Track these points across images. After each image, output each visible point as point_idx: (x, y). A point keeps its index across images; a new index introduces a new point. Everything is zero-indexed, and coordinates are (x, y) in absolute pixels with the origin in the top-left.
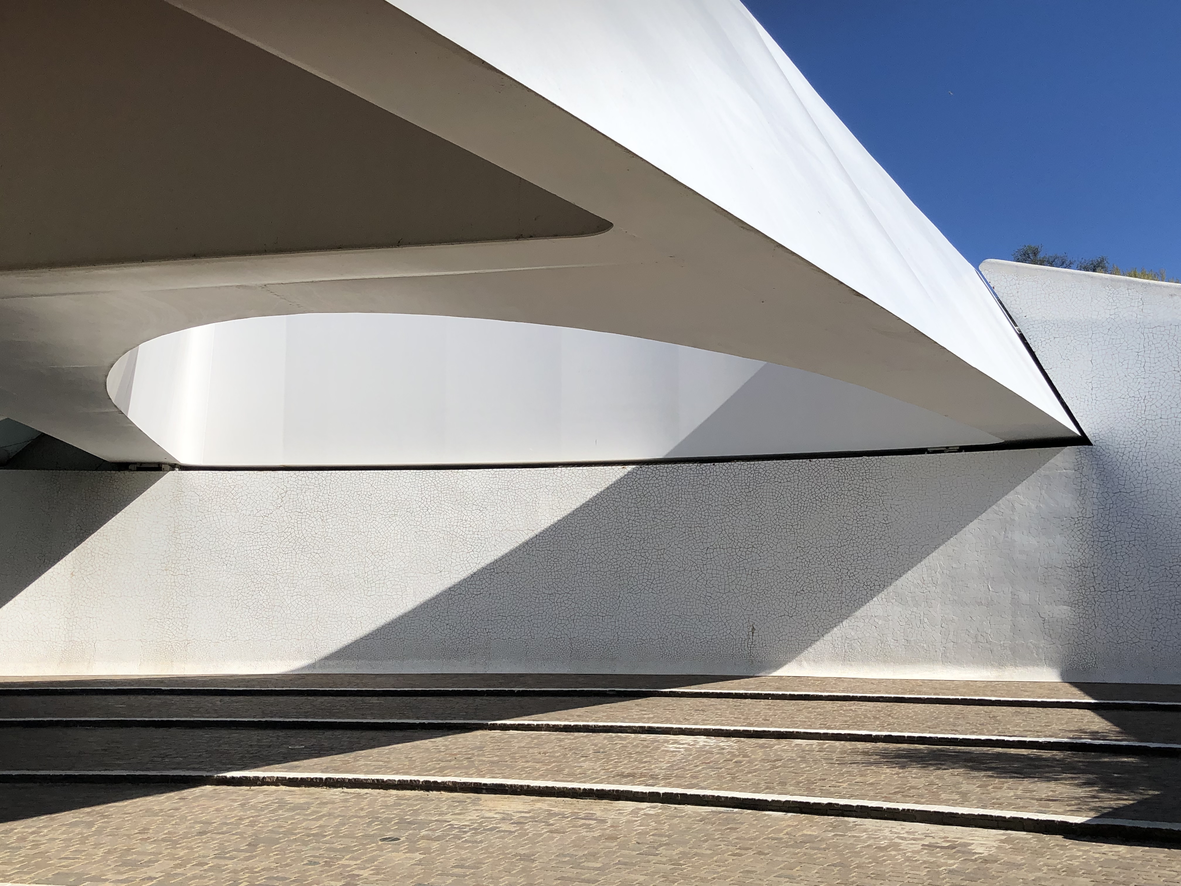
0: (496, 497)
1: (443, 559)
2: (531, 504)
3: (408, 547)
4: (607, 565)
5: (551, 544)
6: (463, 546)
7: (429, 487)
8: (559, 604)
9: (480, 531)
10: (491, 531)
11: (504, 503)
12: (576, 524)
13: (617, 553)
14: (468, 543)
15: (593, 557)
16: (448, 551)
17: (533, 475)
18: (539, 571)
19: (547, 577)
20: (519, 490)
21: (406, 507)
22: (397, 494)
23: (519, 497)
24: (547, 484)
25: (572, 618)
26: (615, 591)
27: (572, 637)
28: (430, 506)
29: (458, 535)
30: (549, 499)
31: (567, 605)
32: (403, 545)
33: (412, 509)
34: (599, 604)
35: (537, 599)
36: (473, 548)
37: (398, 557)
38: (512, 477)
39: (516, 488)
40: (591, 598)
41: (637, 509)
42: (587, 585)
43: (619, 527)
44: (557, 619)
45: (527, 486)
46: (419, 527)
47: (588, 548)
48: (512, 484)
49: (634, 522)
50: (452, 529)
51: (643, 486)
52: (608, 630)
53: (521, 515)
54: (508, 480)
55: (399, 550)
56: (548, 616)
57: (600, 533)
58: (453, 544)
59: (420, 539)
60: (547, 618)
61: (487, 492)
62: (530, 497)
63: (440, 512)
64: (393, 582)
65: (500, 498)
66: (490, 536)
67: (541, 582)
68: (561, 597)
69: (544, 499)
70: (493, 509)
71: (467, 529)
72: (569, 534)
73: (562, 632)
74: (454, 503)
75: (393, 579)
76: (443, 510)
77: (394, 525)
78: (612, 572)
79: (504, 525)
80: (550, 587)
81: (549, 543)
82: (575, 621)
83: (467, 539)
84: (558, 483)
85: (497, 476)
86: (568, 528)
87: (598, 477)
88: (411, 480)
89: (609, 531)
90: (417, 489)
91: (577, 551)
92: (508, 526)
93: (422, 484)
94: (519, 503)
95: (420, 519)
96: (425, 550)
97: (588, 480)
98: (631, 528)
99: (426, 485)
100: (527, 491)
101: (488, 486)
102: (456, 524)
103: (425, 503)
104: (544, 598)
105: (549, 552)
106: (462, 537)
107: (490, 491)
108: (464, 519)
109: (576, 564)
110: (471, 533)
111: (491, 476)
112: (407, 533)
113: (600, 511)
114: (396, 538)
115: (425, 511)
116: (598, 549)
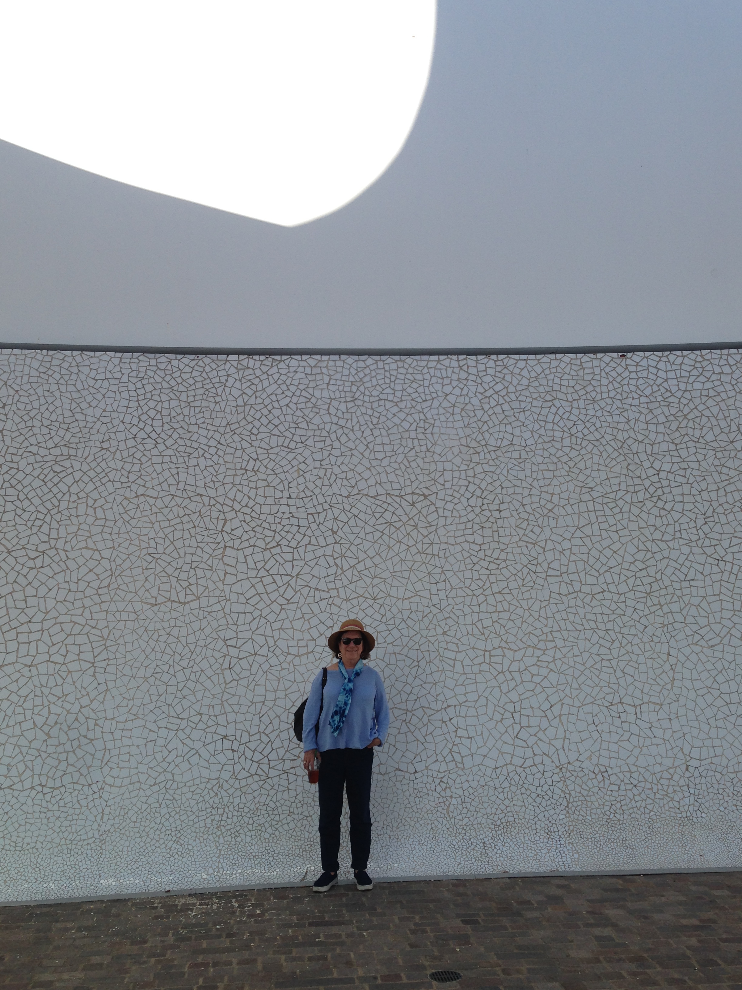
0: (327, 419)
1: (203, 565)
2: (413, 434)
3: (108, 536)
4: (623, 578)
5: (476, 527)
6: (252, 534)
7: (157, 392)
8: (516, 675)
9: (293, 495)
10: (320, 497)
11: (346, 431)
12: (529, 480)
13: (641, 547)
14: (265, 525)
15: (585, 557)
16: (213, 546)
17: (410, 371)
18: (453, 594)
19: (476, 609)
20: (382, 402)
21: (101, 437)
22: (74, 405)
23: (383, 419)
24: (448, 389)
25: (556, 710)
26: (656, 639)
27: (564, 760)
28: (163, 435)
29: (237, 507)
30: (457, 425)
31: (537, 679)
32: (94, 530)
33: (114, 443)
34: (619, 674)
35: (458, 664)
36: (278, 538)
37: (81, 561)
38: (361, 375)
39: (372, 399)
40: (597, 659)
41: (672, 447)
42: (580, 627)
43: (637, 488)
44: (516, 716)
45: (399, 394)
46: (134, 487)
47: (568, 535)
48: (362, 389)
49: (671, 477)
50: (221, 491)
51: (679, 394)
52: (655, 741)
53: (393, 459)
54: (352, 379)
55: (83, 544)
56: (491, 707)
57: (593, 500)
58: (227, 528)
59: (138, 514)
60: (490, 712)
61: (303, 406)
62: (410, 419)
63: (188, 450)
64: (67, 628)
65: (335, 420)
66: (319, 508)
67: (461, 620)
68: (519, 655)
69: (444, 424)
70: (320, 445)
71: (261, 492)
72: (517, 504)
73: (535, 747)
74: (221, 430)
75: (67, 618)
76: (195, 445)
77: (69, 480)
78: (638, 595)
79: (353, 482)
80: (487, 633)
81: (469, 525)
82: (564, 718)
83: (263, 517)
84: (473, 389)
85: (324, 370)
86: (511, 491)
87: (566, 376)
88: (109, 375)
89: (612, 495)
90: (125, 395)
91: (542, 544)
92: (362, 485)
93: (139, 385)
94: (384, 433)
95: (136, 468)
96: (152, 543)
97: (544, 382)
98: (667, 490)
99: (149, 388)
100: (402, 405)
101: (304, 393)
102: (229, 479)
103: (148, 429)
104: (476, 661)
105: (473, 546)
106: (248, 511)
107: (310, 405)
108: (250, 467)
109: (543, 575)
110: (270, 501)
111: (308, 370)
112: (102, 501)
113: (583, 452)
114: (73, 512)
115: (148, 447)
116: (594, 539)
